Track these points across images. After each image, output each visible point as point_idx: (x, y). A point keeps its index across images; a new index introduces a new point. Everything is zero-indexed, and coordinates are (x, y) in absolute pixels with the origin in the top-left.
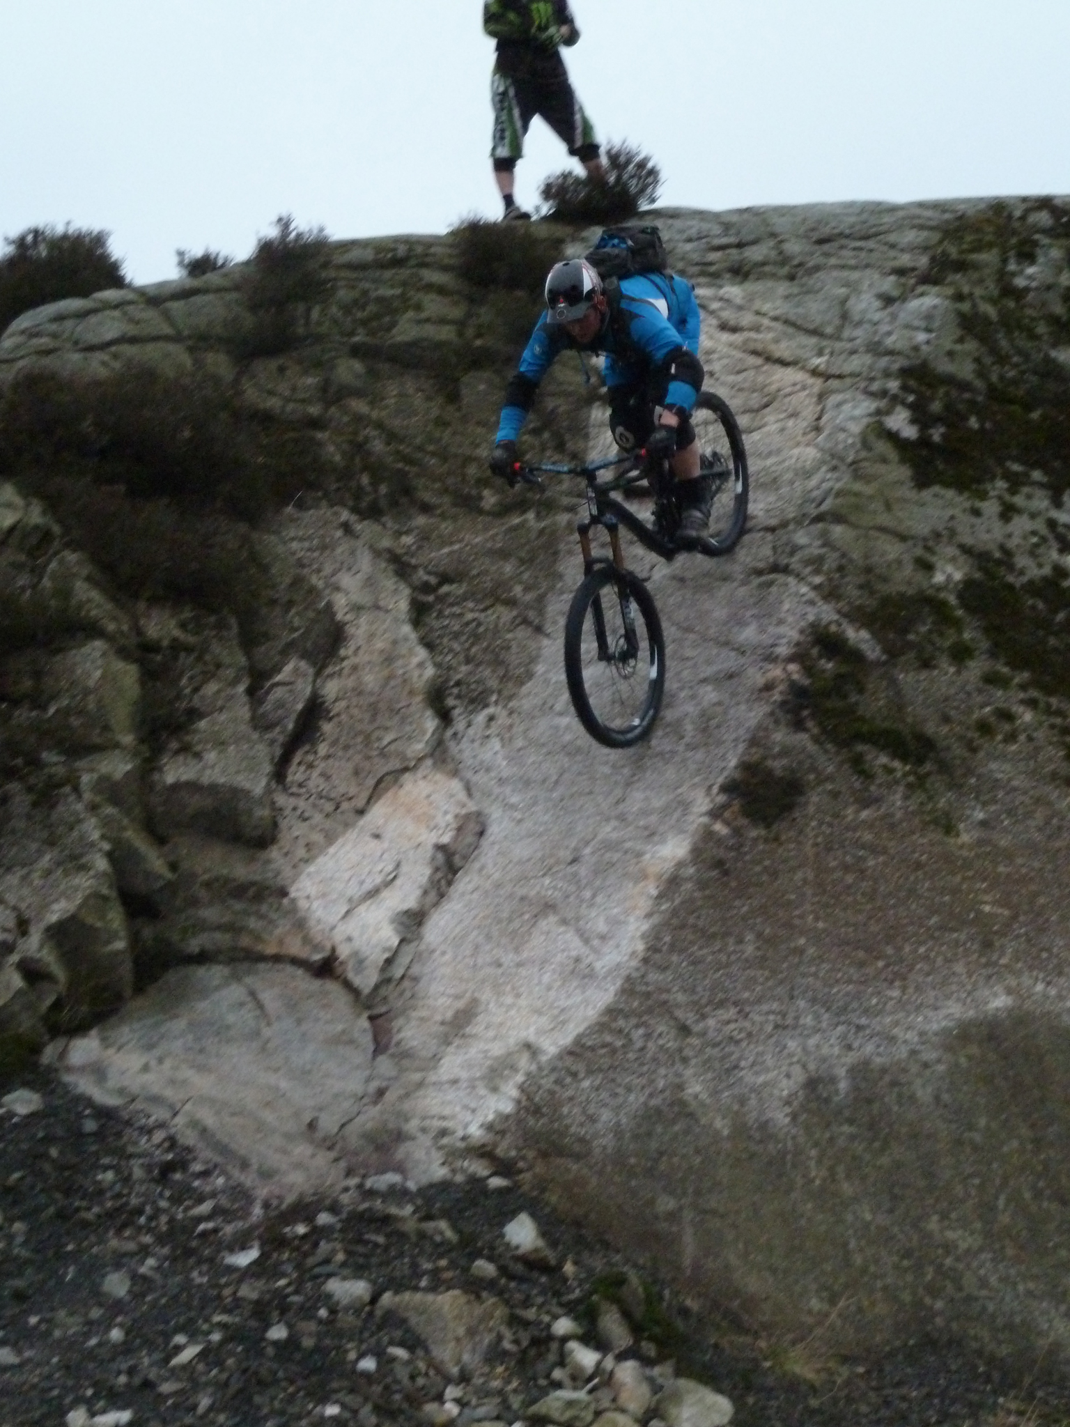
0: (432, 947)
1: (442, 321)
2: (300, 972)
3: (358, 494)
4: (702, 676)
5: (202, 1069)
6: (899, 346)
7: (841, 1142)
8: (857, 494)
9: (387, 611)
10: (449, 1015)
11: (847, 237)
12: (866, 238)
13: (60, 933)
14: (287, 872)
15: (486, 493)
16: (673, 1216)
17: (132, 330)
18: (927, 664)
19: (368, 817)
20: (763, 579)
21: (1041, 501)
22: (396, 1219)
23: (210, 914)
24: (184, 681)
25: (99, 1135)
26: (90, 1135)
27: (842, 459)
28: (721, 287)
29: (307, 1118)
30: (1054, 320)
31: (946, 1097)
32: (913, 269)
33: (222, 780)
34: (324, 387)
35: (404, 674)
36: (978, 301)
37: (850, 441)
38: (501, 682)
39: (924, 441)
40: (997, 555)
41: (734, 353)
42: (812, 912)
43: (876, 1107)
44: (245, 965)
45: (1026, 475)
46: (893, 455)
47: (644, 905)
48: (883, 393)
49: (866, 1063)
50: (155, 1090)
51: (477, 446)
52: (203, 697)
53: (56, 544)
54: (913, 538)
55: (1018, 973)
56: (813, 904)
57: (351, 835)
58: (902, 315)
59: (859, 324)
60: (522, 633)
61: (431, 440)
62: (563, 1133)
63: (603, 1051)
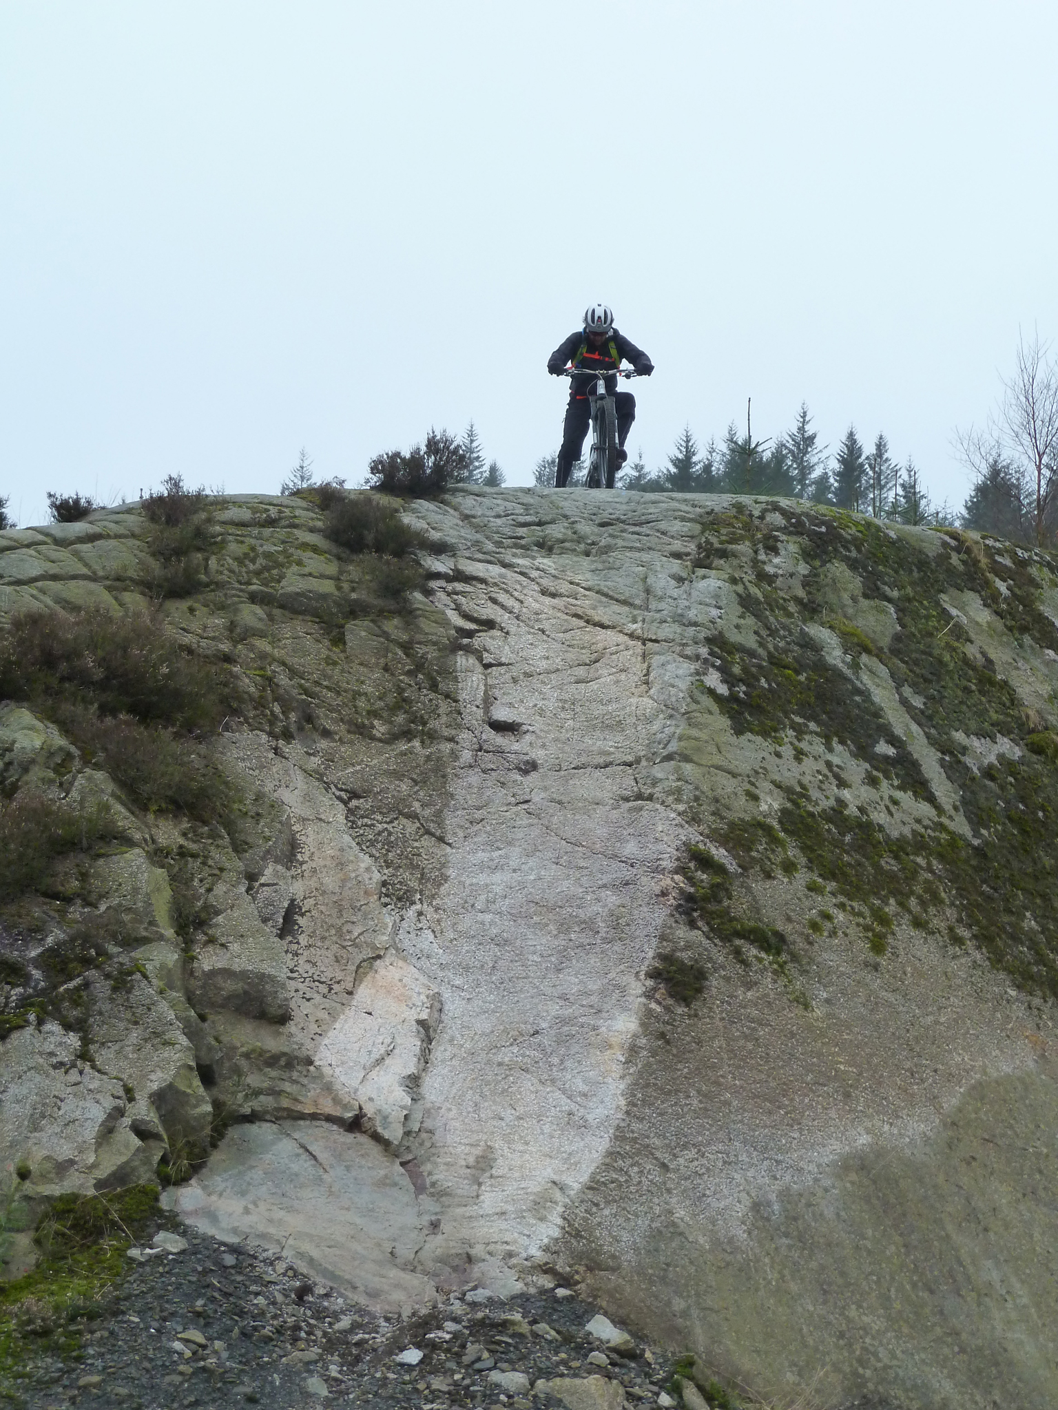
0: (438, 1105)
1: (322, 576)
2: (335, 1127)
3: (273, 720)
4: (600, 882)
5: (290, 1210)
6: (700, 619)
7: (784, 1251)
8: (696, 739)
9: (328, 823)
10: (471, 1160)
11: (623, 522)
12: (640, 524)
13: (160, 1098)
14: (309, 1044)
15: (376, 722)
16: (685, 1314)
17: (54, 569)
18: (768, 876)
19: (356, 997)
20: (631, 804)
21: (818, 747)
22: (513, 1323)
23: (254, 1080)
24: (196, 883)
25: (238, 1267)
26: (232, 1267)
27: (676, 710)
28: (534, 558)
29: (387, 1247)
30: (798, 601)
31: (843, 1213)
32: (688, 554)
33: (250, 968)
34: (232, 626)
35: (357, 876)
36: (747, 584)
37: (681, 695)
38: (420, 883)
39: (733, 698)
40: (798, 789)
41: (559, 614)
42: (730, 1072)
43: (800, 1222)
44: (287, 1124)
45: (807, 726)
46: (715, 708)
47: (617, 1069)
48: (697, 657)
49: (788, 1189)
50: (261, 1228)
51: (362, 682)
52: (215, 896)
53: (77, 764)
54: (740, 775)
55: (870, 1117)
56: (729, 1066)
57: (349, 1013)
58: (694, 593)
59: (661, 599)
60: (427, 842)
61: (325, 676)
62: (598, 1253)
63: (613, 1185)
